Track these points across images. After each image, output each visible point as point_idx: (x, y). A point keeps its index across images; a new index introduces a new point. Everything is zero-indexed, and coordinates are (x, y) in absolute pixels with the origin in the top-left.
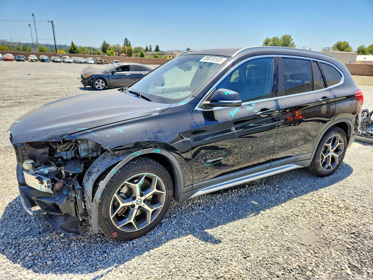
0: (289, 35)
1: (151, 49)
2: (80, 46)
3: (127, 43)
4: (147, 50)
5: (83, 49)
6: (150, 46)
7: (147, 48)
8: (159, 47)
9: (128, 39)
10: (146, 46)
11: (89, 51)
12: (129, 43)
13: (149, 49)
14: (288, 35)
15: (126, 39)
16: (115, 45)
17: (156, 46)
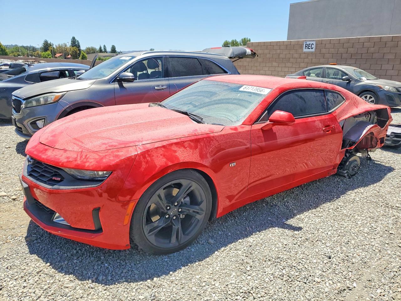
0: (249, 39)
1: (105, 49)
2: (16, 45)
3: (75, 43)
4: (101, 51)
5: (17, 49)
6: (105, 46)
7: (101, 48)
8: (116, 47)
9: (76, 38)
10: (99, 47)
11: (26, 52)
12: (77, 43)
13: (103, 50)
14: (247, 38)
15: (74, 38)
16: (61, 45)
17: (111, 46)
